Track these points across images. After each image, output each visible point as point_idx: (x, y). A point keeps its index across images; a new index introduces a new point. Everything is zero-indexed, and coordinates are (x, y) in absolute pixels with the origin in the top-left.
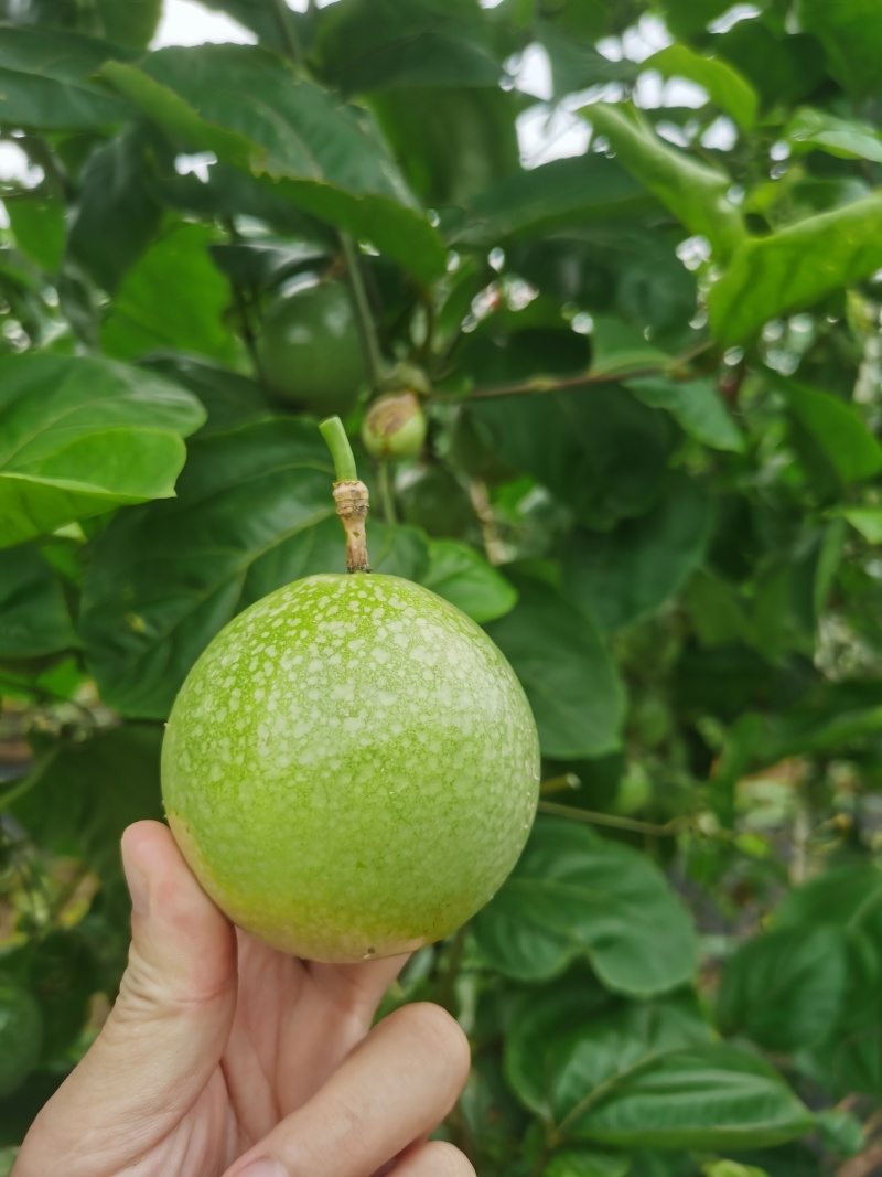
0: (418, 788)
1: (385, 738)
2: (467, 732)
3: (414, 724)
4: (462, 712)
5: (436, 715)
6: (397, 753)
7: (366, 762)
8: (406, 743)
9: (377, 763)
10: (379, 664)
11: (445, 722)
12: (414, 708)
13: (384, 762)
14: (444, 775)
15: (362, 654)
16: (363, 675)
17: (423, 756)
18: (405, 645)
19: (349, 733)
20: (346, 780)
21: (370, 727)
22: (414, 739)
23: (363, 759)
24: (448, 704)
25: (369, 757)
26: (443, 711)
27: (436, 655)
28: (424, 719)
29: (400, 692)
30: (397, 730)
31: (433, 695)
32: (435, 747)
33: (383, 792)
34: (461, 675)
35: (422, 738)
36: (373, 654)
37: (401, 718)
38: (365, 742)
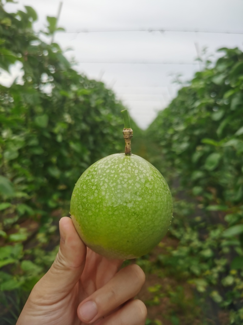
0: (145, 223)
1: (138, 209)
2: (159, 208)
3: (146, 206)
4: (158, 202)
5: (152, 203)
6: (141, 214)
7: (133, 216)
8: (143, 211)
9: (136, 216)
10: (137, 188)
11: (154, 205)
12: (146, 201)
13: (137, 216)
14: (152, 219)
15: (133, 184)
16: (133, 191)
17: (148, 215)
18: (144, 182)
19: (129, 207)
20: (127, 220)
21: (134, 206)
22: (146, 210)
23: (132, 215)
24: (155, 200)
25: (133, 214)
26: (153, 202)
27: (152, 185)
28: (149, 204)
29: (143, 196)
30: (141, 207)
31: (151, 197)
32: (151, 212)
33: (136, 224)
34: (158, 191)
35: (148, 209)
36: (136, 185)
37: (143, 204)
38: (133, 210)
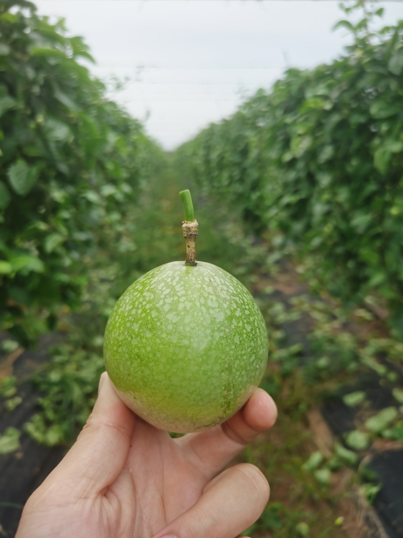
0: (153, 375)
1: (143, 351)
2: (180, 356)
3: (156, 348)
4: (181, 347)
5: (167, 346)
6: (147, 359)
7: (136, 359)
8: (151, 356)
9: (139, 361)
10: (152, 317)
11: (171, 350)
12: (158, 341)
13: (141, 361)
14: (166, 373)
15: (148, 311)
16: (144, 321)
17: (157, 363)
18: (167, 311)
19: (132, 345)
20: (129, 363)
21: (139, 345)
22: (155, 355)
23: (135, 357)
24: (175, 341)
25: (136, 357)
26: (171, 345)
27: (179, 317)
28: (161, 346)
29: (155, 332)
30: (149, 349)
31: (169, 337)
32: (164, 360)
33: (140, 373)
34: (188, 329)
35: (158, 355)
36: (152, 312)
37: (152, 344)
38: (136, 350)
